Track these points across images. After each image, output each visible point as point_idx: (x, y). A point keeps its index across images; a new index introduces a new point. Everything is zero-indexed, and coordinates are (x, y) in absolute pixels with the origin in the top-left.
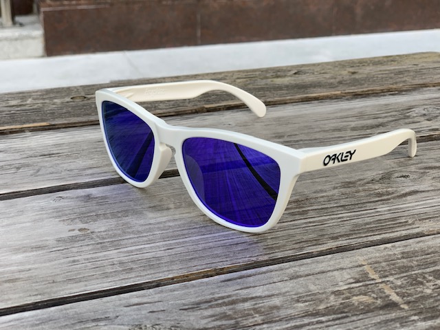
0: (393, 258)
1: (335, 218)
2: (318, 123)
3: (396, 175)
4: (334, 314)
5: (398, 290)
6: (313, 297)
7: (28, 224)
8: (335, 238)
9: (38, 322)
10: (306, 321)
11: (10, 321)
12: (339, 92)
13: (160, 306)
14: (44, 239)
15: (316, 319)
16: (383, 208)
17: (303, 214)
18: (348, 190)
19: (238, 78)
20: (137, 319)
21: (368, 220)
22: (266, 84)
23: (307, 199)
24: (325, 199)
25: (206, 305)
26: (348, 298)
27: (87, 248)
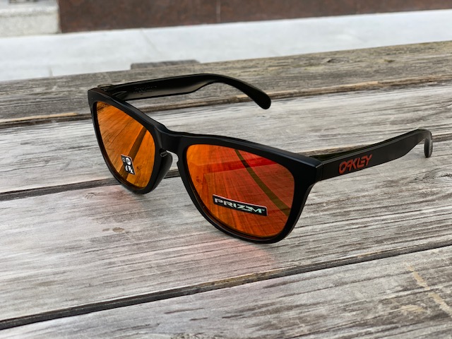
0: (441, 264)
1: (378, 221)
2: (355, 116)
3: (440, 174)
4: (383, 324)
5: (448, 299)
6: (360, 306)
7: (60, 222)
8: (379, 242)
9: (75, 330)
10: (354, 331)
11: (47, 328)
12: (376, 82)
13: (201, 314)
14: (78, 239)
15: (365, 330)
16: (427, 210)
17: (345, 215)
18: (391, 190)
19: (270, 66)
20: (179, 327)
21: (413, 222)
22: (300, 73)
23: (348, 199)
24: (367, 198)
25: (250, 313)
26: (396, 307)
27: (123, 249)
